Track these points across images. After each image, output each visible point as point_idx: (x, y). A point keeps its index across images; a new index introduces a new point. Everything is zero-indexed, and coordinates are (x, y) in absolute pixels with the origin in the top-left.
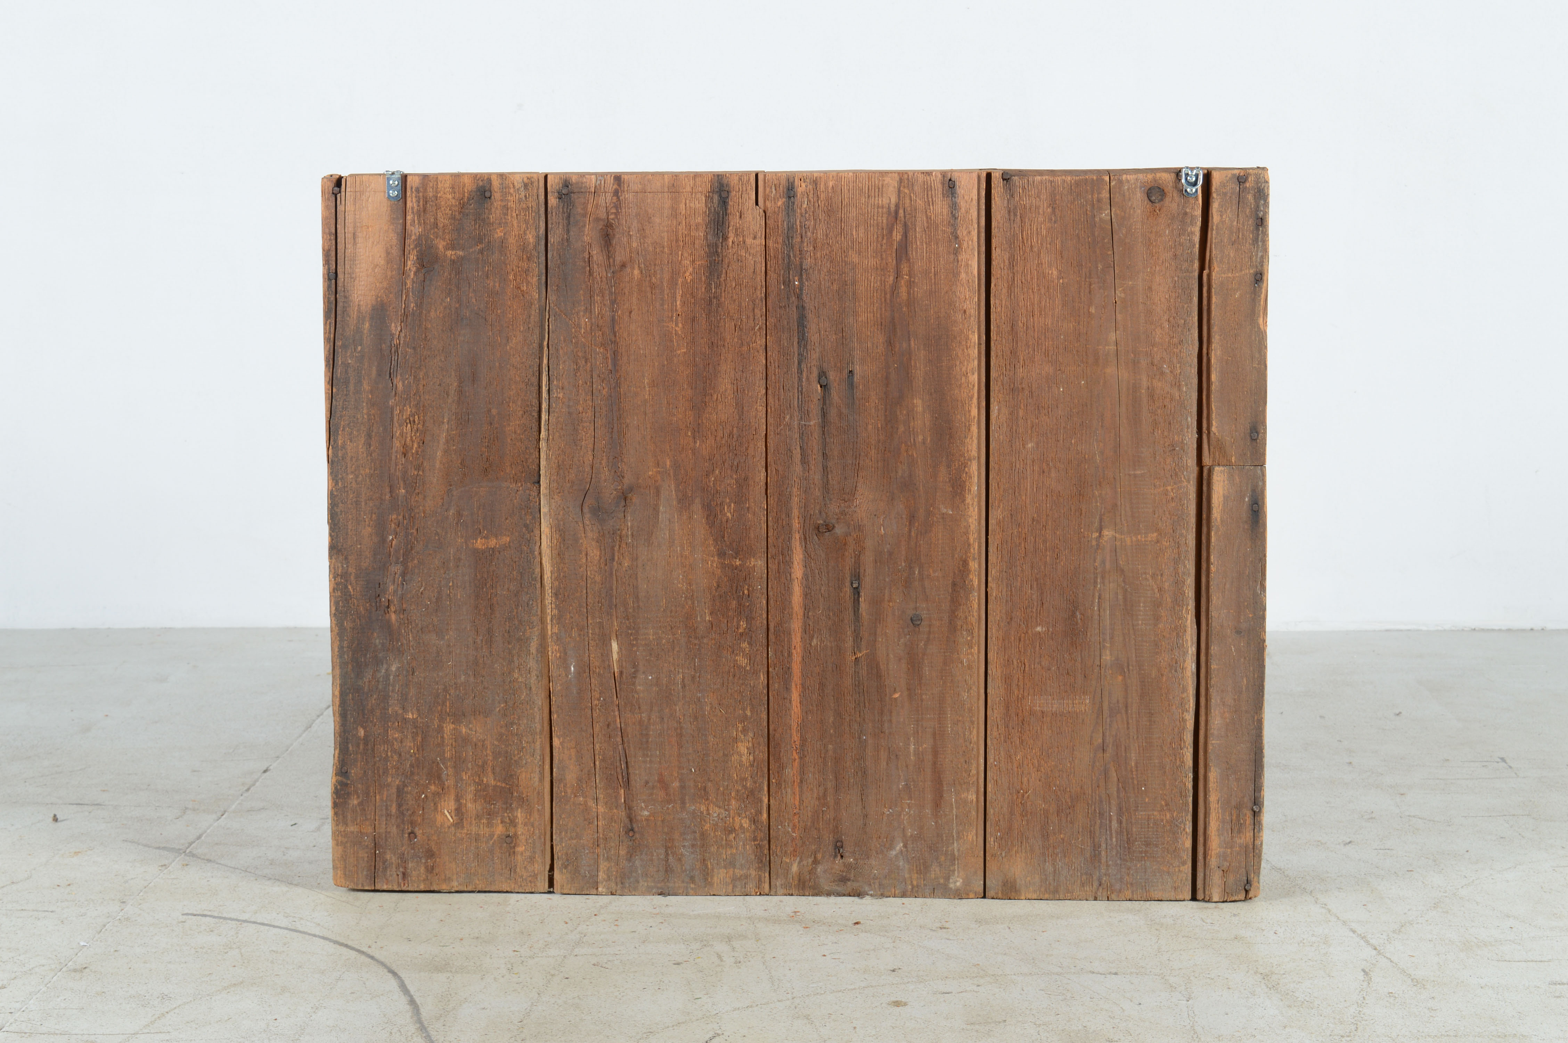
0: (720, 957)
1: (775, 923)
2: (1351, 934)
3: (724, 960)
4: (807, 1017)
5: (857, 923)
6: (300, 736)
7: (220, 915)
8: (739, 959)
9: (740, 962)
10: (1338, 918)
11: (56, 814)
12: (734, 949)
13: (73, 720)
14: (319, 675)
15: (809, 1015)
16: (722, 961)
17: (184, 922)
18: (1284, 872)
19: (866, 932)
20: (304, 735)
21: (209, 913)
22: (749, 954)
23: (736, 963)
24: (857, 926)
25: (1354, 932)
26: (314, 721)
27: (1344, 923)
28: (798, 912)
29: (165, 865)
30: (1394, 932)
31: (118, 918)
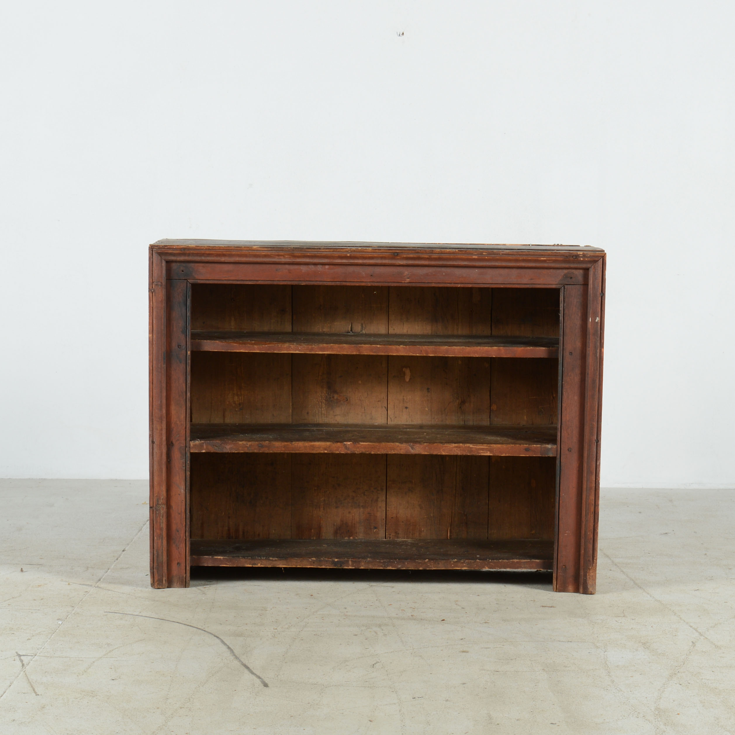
0: (376, 633)
1: (402, 619)
2: (690, 628)
3: (378, 634)
4: (421, 656)
5: (443, 620)
6: (137, 534)
7: (123, 613)
8: (385, 634)
9: (386, 635)
10: (685, 621)
11: (23, 568)
12: (382, 630)
13: (11, 525)
14: (138, 504)
15: (421, 655)
16: (377, 634)
17: (107, 615)
18: (661, 602)
19: (448, 624)
20: (139, 534)
21: (117, 612)
22: (390, 632)
23: (384, 635)
24: (443, 621)
25: (691, 627)
26: (142, 527)
27: (687, 623)
28: (413, 615)
29: (87, 592)
30: (711, 627)
31: (73, 613)
